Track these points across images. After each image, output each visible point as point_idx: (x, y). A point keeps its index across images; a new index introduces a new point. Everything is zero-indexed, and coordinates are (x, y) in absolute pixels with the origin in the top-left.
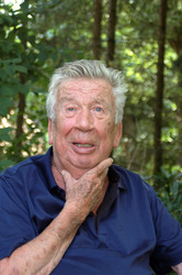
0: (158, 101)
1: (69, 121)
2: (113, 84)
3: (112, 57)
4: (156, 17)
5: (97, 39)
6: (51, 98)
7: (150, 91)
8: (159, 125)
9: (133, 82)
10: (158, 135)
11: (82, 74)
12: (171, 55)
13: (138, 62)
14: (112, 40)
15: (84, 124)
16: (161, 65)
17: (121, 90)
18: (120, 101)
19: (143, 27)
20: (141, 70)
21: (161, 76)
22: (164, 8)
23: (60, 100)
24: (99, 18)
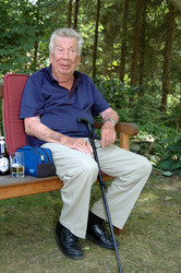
0: (95, 47)
1: (59, 55)
2: (78, 39)
3: (76, 27)
4: (95, 10)
5: (69, 19)
6: (51, 45)
7: (92, 43)
8: (95, 57)
9: (85, 39)
10: (94, 62)
11: (65, 35)
12: (101, 27)
13: (87, 29)
14: (76, 20)
15: (66, 57)
16: (96, 31)
17: (81, 41)
18: (80, 47)
19: (89, 14)
20: (88, 34)
21: (96, 36)
22: (99, 6)
23: (55, 46)
24: (70, 10)
